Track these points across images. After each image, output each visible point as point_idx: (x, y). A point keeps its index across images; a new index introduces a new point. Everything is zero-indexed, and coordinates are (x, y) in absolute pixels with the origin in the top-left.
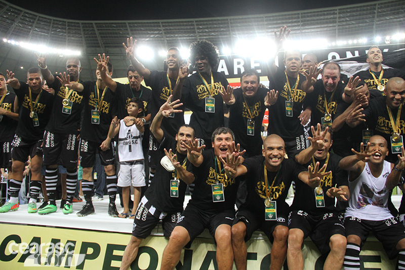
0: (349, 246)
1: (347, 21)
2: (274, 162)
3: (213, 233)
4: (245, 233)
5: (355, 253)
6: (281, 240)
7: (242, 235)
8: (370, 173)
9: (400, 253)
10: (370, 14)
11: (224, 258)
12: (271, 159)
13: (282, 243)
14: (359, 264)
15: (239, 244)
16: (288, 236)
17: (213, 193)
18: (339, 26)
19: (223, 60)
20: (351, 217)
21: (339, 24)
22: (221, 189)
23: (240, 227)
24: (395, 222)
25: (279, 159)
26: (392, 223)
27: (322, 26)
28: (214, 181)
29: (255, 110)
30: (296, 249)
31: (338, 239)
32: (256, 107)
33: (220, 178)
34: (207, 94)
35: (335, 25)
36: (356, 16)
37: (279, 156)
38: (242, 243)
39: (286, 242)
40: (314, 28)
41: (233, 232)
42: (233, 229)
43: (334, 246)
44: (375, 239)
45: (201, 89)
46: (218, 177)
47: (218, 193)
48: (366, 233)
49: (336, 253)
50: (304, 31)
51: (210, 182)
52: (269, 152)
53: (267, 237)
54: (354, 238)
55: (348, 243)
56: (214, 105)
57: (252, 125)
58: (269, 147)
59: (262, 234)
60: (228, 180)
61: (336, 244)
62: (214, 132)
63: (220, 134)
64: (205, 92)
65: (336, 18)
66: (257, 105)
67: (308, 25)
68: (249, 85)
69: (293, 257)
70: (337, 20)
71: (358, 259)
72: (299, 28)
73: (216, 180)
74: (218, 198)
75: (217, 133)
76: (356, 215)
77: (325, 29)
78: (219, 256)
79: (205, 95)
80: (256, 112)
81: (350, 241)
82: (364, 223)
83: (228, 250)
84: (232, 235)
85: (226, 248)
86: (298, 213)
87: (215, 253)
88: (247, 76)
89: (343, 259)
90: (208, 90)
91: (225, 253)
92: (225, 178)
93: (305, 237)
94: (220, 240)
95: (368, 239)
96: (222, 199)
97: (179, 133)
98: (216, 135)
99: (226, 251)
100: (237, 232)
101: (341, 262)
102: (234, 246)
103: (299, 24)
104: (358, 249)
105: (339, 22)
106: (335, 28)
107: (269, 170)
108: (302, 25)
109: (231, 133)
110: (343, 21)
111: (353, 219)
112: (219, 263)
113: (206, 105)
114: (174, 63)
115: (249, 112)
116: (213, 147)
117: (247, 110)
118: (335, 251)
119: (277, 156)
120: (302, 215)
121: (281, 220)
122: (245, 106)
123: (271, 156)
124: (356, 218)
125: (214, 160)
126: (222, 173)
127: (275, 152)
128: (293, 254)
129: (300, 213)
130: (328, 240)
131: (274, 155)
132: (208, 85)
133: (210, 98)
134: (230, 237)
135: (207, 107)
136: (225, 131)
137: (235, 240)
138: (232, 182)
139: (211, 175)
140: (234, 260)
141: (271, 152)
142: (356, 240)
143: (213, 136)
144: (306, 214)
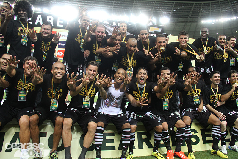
0: (98, 128)
1: (118, 6)
2: (58, 76)
3: (18, 121)
4: (38, 121)
5: (101, 131)
6: (59, 125)
7: (36, 122)
8: (114, 87)
9: (124, 130)
10: (131, 4)
11: (24, 136)
12: (57, 74)
13: (59, 127)
14: (102, 137)
15: (34, 127)
16: (63, 122)
17: (19, 95)
18: (114, 8)
19: (41, 16)
20: (101, 112)
21: (114, 6)
22: (25, 93)
23: (35, 117)
24: (122, 115)
25: (61, 75)
26: (121, 116)
27: (105, 6)
28: (21, 88)
29: (47, 46)
30: (67, 129)
31: (92, 124)
32: (48, 45)
33: (25, 87)
34: (24, 34)
35: (112, 6)
36: (124, 4)
37: (61, 73)
38: (36, 127)
39: (62, 126)
40: (100, 6)
41: (30, 120)
42: (30, 119)
43: (90, 128)
44: (112, 124)
45: (20, 30)
46: (24, 86)
47: (23, 96)
48: (107, 121)
49: (91, 132)
50: (94, 7)
51: (18, 88)
52: (55, 71)
53: (52, 123)
54: (101, 123)
55: (98, 126)
56: (27, 41)
57: (45, 55)
58: (56, 68)
59: (50, 122)
60: (30, 88)
61: (91, 127)
62: (25, 59)
63: (29, 60)
64: (22, 32)
65: (113, 3)
66: (49, 43)
67: (97, 3)
68: (46, 31)
69: (66, 134)
70: (113, 4)
71: (102, 134)
72: (92, 4)
73: (22, 87)
74: (22, 99)
75: (27, 60)
76: (104, 111)
77: (106, 8)
78: (21, 135)
79: (22, 34)
80: (48, 48)
81: (99, 125)
82: (107, 116)
83: (27, 131)
84: (30, 122)
85: (26, 130)
86: (71, 109)
87: (19, 133)
88: (45, 25)
89: (94, 135)
90: (24, 31)
91: (24, 133)
92: (28, 87)
93: (73, 123)
94: (22, 125)
95: (109, 124)
96: (24, 99)
97: (2, 57)
98: (26, 61)
99: (26, 132)
100: (33, 120)
101: (93, 136)
102: (30, 129)
103: (92, 2)
104: (103, 129)
105: (114, 5)
106: (112, 8)
107: (55, 82)
108: (93, 3)
109: (36, 61)
110: (116, 5)
111: (102, 113)
112: (21, 139)
113: (22, 40)
114: (6, 12)
115: (45, 47)
116: (24, 67)
117: (43, 46)
118: (90, 131)
119: (60, 73)
120: (73, 110)
121: (60, 113)
122: (42, 43)
123: (57, 73)
124: (103, 113)
125: (23, 75)
126: (26, 84)
127: (59, 71)
128: (65, 133)
129: (72, 109)
130: (87, 125)
131: (58, 72)
132: (25, 29)
133: (25, 36)
134: (28, 123)
135: (23, 42)
136: (32, 59)
137: (32, 125)
138: (33, 90)
139: (19, 84)
140: (31, 137)
141: (57, 71)
142: (102, 125)
143: (24, 61)
144: (76, 110)
